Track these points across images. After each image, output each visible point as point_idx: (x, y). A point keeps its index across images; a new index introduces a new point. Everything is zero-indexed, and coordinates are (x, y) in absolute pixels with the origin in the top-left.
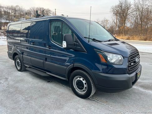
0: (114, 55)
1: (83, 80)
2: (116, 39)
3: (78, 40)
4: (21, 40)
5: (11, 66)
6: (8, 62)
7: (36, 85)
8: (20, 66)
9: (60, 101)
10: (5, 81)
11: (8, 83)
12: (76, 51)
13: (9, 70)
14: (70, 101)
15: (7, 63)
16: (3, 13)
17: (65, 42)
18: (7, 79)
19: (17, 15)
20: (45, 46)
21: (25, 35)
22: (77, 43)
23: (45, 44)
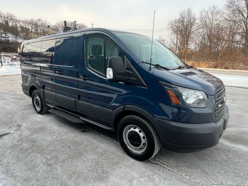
0: (192, 91)
1: (140, 132)
2: (186, 65)
3: (132, 66)
4: (40, 67)
5: (28, 106)
6: (23, 99)
7: (64, 137)
8: (40, 105)
9: (103, 165)
10: (16, 130)
11: (20, 133)
12: (128, 84)
13: (25, 111)
14: (119, 166)
15: (22, 101)
16: (19, 29)
17: (111, 69)
18: (19, 126)
19: (39, 32)
20: (78, 76)
21: (50, 59)
22: (131, 72)
23: (78, 72)
